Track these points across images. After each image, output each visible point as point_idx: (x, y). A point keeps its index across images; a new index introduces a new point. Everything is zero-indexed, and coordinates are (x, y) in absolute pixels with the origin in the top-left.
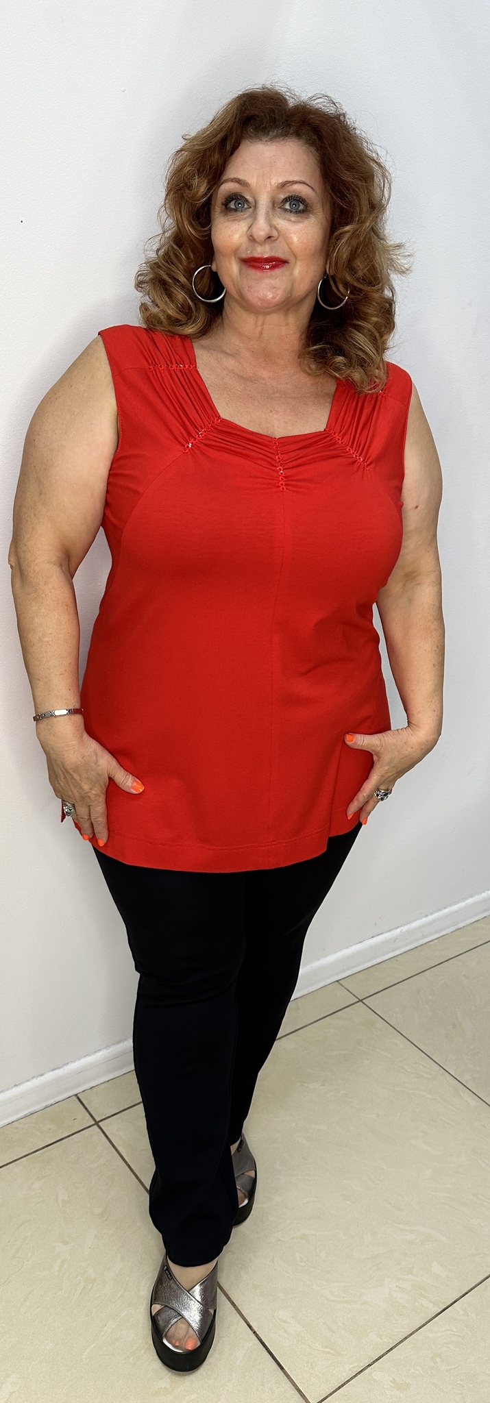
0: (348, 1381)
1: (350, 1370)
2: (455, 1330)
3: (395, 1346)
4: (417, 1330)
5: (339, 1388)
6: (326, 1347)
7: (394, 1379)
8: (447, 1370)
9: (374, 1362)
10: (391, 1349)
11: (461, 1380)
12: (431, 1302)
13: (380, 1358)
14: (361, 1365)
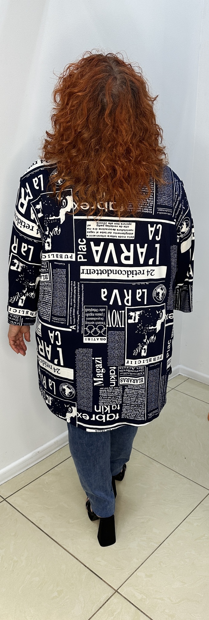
0: (128, 578)
1: (128, 574)
2: (165, 551)
3: (144, 562)
4: (151, 554)
5: (125, 582)
6: (117, 568)
7: (146, 574)
8: (166, 567)
9: (137, 569)
10: (143, 563)
11: (172, 569)
12: (155, 543)
13: (139, 567)
14: (132, 571)
